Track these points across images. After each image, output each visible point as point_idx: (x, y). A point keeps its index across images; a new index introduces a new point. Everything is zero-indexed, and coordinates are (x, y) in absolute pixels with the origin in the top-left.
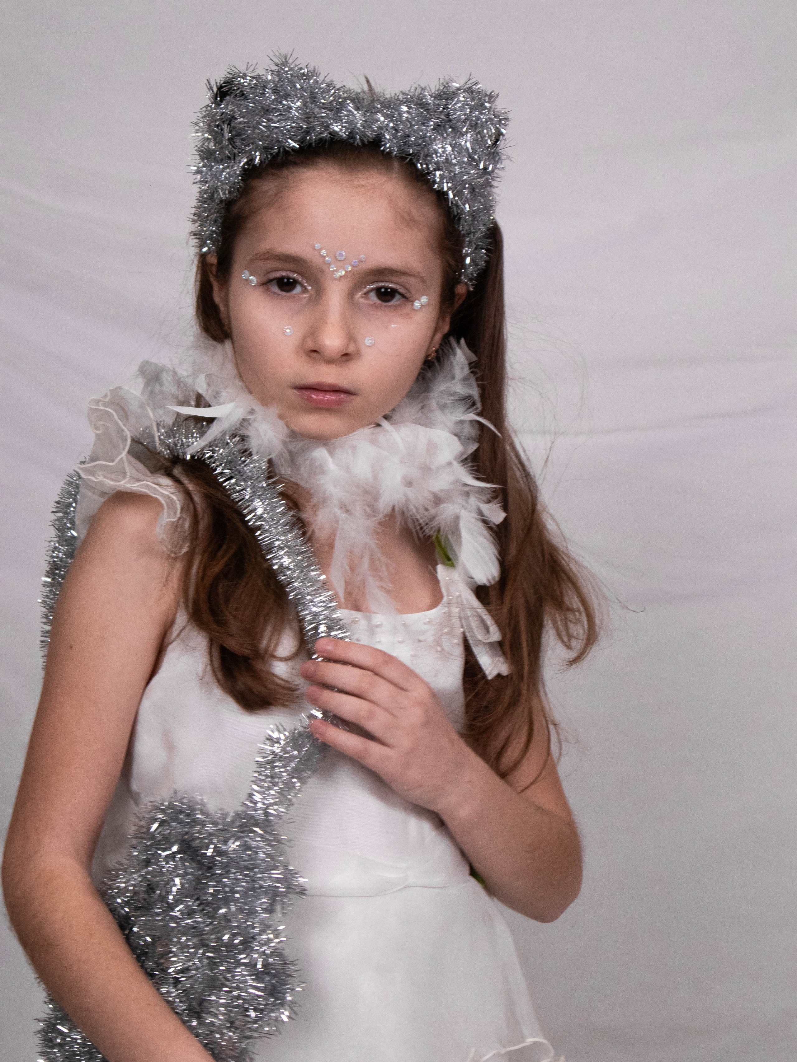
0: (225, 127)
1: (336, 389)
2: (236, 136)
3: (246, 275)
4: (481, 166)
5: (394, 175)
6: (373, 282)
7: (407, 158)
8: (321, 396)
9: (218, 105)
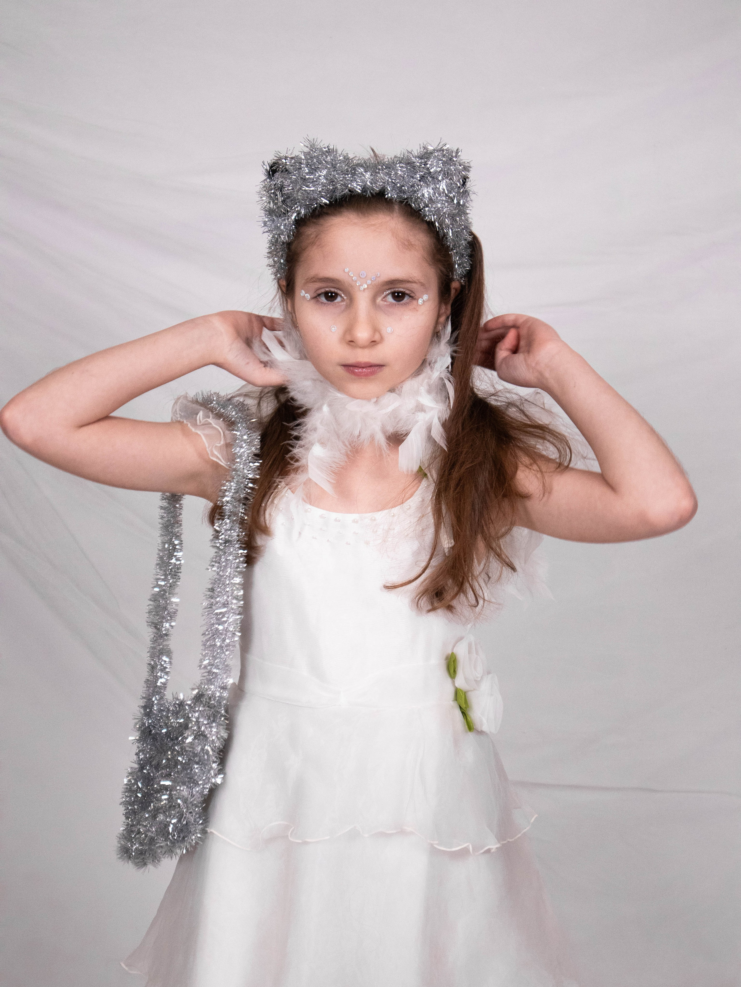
0: (278, 193)
1: (370, 365)
2: (287, 198)
3: (303, 293)
4: (455, 201)
5: (395, 215)
6: (388, 290)
7: (404, 202)
8: (360, 370)
9: (272, 179)
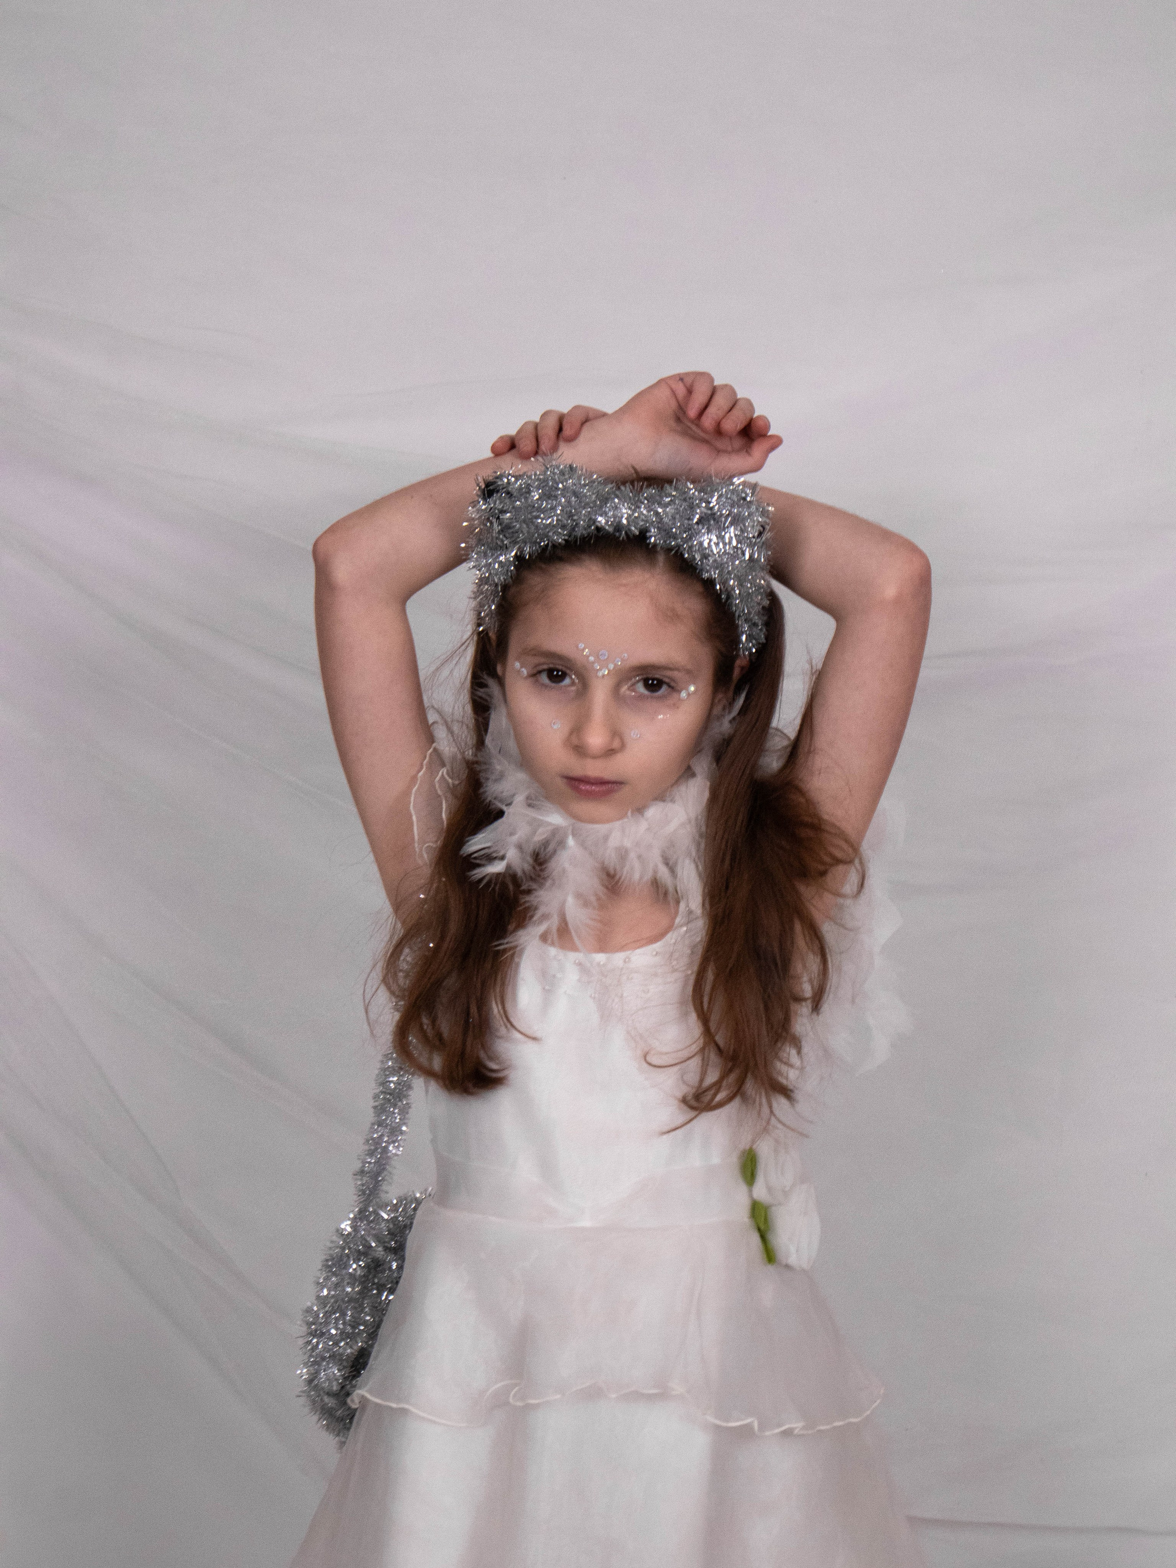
0: (494, 520)
1: (603, 781)
2: (506, 528)
4: (747, 556)
5: (658, 571)
6: (638, 676)
7: (673, 550)
8: (588, 787)
9: (486, 501)
